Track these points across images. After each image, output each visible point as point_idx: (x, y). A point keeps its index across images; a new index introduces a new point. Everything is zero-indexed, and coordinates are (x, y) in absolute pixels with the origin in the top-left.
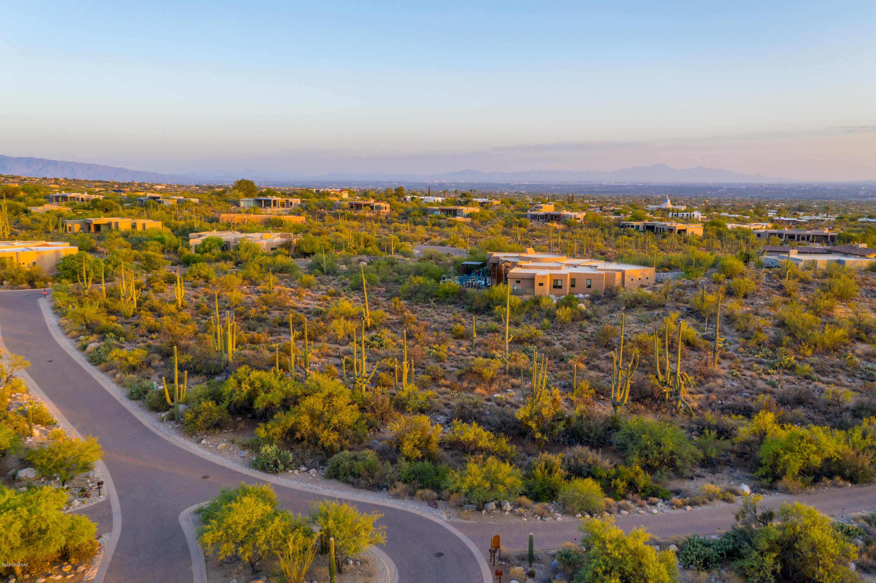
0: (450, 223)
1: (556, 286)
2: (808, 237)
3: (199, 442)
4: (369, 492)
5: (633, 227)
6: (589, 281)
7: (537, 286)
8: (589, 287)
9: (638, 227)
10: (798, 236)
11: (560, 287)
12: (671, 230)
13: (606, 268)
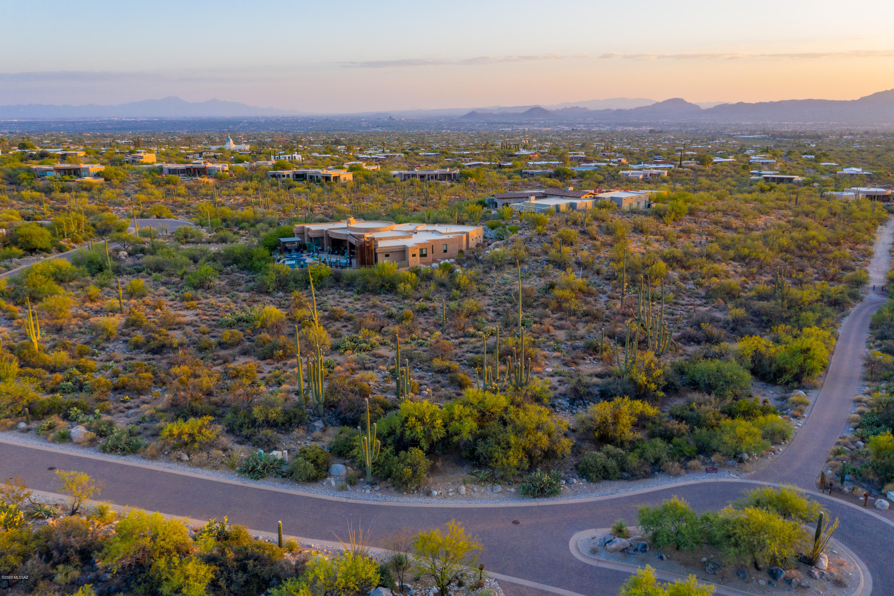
0: (84, 186)
1: (422, 255)
2: (436, 176)
3: (429, 494)
4: (649, 480)
5: (284, 176)
6: (445, 246)
7: (411, 258)
8: (445, 251)
9: (288, 176)
10: (428, 175)
11: (425, 255)
12: (327, 178)
13: (448, 231)
